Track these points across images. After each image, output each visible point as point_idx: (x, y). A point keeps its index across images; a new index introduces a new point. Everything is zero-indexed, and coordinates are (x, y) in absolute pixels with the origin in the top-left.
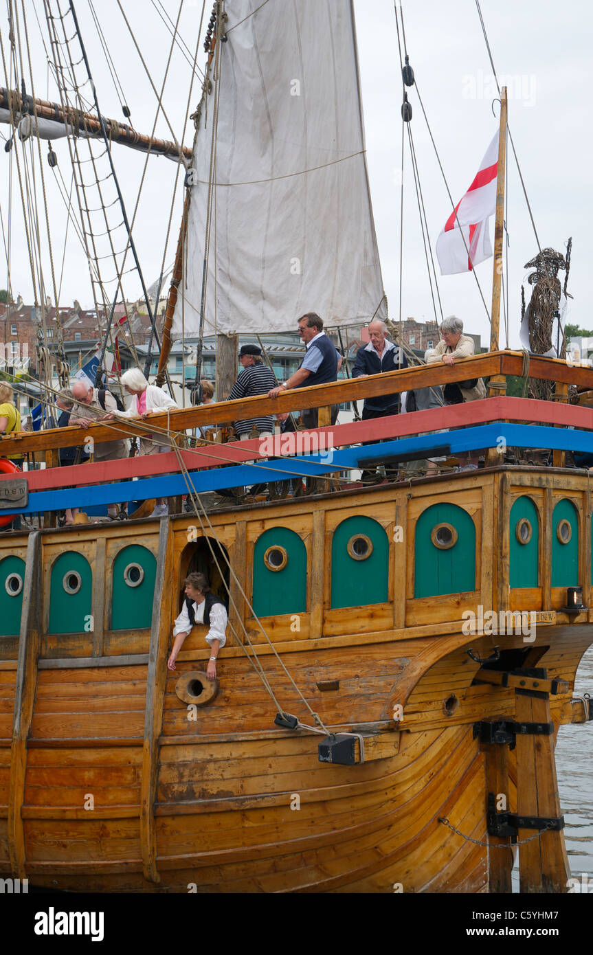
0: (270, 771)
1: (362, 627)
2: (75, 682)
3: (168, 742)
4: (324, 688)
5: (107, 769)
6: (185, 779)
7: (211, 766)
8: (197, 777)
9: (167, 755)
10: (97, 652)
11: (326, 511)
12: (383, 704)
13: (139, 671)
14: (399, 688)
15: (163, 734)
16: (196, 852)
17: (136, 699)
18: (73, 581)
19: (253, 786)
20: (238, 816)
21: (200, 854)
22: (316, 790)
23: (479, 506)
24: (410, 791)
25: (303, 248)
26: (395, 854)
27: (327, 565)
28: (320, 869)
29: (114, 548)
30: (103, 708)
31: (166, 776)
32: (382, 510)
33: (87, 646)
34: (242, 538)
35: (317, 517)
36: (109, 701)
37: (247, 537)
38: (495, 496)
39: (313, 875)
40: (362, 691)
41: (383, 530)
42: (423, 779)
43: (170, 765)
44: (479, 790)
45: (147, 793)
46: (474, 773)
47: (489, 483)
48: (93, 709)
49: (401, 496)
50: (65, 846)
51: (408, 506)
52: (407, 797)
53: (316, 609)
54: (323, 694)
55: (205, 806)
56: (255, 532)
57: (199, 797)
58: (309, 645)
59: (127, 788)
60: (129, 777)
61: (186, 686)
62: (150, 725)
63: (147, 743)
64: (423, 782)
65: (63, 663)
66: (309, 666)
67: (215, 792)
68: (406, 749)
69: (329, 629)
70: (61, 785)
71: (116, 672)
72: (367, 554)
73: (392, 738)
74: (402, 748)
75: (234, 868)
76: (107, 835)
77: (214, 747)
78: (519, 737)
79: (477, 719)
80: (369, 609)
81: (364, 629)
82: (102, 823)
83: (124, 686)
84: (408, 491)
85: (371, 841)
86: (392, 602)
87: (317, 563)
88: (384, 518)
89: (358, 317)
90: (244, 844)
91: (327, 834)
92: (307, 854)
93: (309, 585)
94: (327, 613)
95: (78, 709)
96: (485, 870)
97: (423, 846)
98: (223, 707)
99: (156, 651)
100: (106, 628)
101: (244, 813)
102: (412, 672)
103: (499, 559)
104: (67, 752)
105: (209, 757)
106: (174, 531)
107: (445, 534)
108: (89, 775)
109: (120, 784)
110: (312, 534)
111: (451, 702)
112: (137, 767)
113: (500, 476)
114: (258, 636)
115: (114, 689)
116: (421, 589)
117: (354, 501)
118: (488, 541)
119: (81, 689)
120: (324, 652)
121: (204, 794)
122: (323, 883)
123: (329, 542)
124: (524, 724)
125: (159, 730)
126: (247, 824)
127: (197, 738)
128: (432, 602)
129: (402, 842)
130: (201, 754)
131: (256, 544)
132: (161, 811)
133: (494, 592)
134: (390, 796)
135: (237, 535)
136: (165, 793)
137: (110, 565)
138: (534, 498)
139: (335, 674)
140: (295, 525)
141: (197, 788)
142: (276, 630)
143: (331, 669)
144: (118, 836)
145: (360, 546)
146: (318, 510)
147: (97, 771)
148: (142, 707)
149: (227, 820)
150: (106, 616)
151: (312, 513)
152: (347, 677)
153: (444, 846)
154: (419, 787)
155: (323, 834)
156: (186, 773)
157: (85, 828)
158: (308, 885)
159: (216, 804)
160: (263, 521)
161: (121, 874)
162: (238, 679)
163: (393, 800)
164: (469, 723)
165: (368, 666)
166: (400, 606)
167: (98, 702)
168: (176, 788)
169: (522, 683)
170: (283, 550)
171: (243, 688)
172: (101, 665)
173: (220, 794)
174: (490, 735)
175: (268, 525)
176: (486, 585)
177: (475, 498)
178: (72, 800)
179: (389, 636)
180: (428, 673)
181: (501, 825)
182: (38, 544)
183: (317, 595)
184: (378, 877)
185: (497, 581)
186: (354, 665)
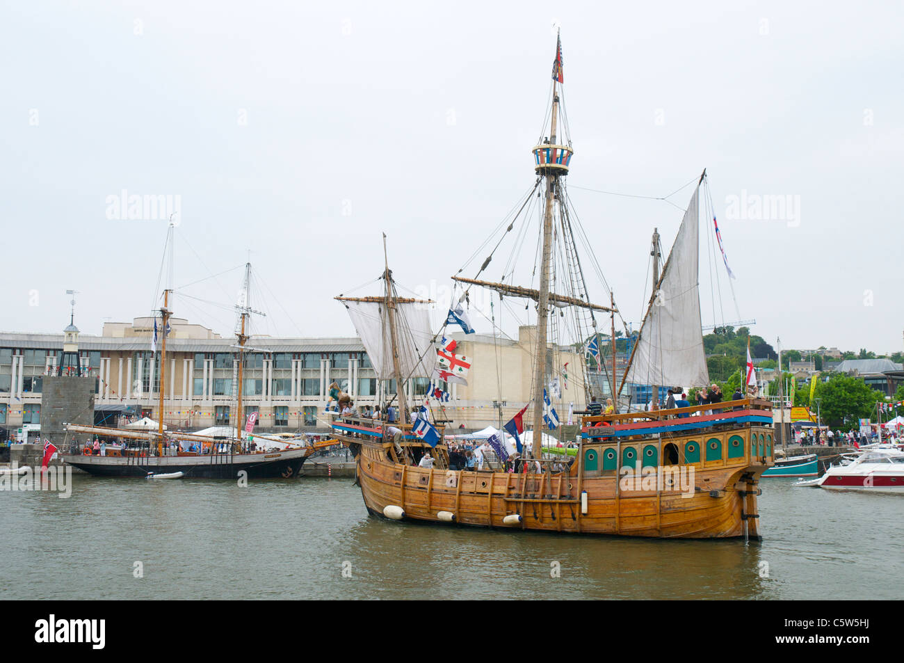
0: (692, 501)
1: (715, 465)
3: (663, 495)
4: (705, 480)
5: (644, 503)
6: (668, 505)
7: (675, 501)
8: (671, 504)
9: (663, 499)
11: (705, 437)
12: (721, 484)
14: (725, 480)
15: (661, 493)
18: (630, 455)
19: (687, 505)
20: (683, 513)
21: (672, 523)
22: (706, 505)
23: (744, 436)
24: (727, 506)
26: (721, 523)
27: (705, 451)
28: (704, 525)
29: (643, 446)
31: (663, 504)
32: (720, 437)
34: (682, 444)
35: (702, 439)
38: (748, 434)
40: (716, 481)
41: (720, 442)
42: (728, 504)
43: (664, 501)
44: (739, 508)
45: (658, 508)
46: (738, 504)
47: (747, 430)
49: (725, 433)
50: (632, 523)
51: (726, 436)
52: (726, 508)
53: (703, 462)
54: (705, 482)
55: (674, 511)
56: (685, 442)
57: (672, 509)
58: (701, 470)
59: (651, 507)
60: (652, 505)
63: (658, 495)
66: (701, 475)
67: (677, 507)
68: (726, 496)
69: (706, 466)
70: (631, 508)
72: (716, 448)
73: (723, 492)
75: (681, 526)
76: (646, 520)
77: (676, 496)
78: (747, 495)
79: (739, 490)
80: (717, 461)
82: (644, 517)
85: (717, 519)
86: (723, 459)
87: (703, 450)
88: (720, 439)
90: (685, 520)
92: (701, 522)
93: (700, 455)
94: (705, 462)
96: (740, 528)
97: (727, 521)
100: (642, 467)
101: (685, 512)
102: (728, 476)
103: (750, 449)
104: (631, 499)
105: (675, 499)
106: (662, 442)
107: (736, 443)
108: (640, 505)
109: (649, 507)
110: (701, 442)
111: (734, 485)
112: (654, 502)
113: (750, 429)
116: (731, 456)
117: (713, 435)
118: (747, 445)
120: (705, 472)
121: (674, 508)
123: (705, 445)
124: (748, 491)
126: (686, 515)
127: (671, 494)
128: (733, 459)
129: (723, 520)
130: (673, 498)
131: (686, 445)
132: (662, 512)
133: (749, 457)
135: (680, 443)
136: (663, 508)
137: (642, 450)
138: (756, 435)
139: (708, 477)
140: (696, 440)
141: (672, 507)
144: (649, 520)
145: (714, 446)
146: (703, 437)
147: (642, 504)
149: (680, 514)
150: (642, 464)
151: (701, 437)
152: (711, 478)
153: (732, 522)
155: (706, 517)
156: (669, 503)
157: (639, 518)
159: (677, 510)
161: (649, 530)
163: (723, 508)
164: (737, 491)
165: (717, 475)
166: (725, 460)
168: (666, 507)
169: (749, 481)
170: (693, 447)
173: (679, 507)
174: (741, 494)
175: (689, 440)
176: (747, 455)
177: (743, 434)
178: (634, 511)
179: (724, 467)
180: (732, 476)
181: (744, 517)
182: (620, 445)
183: (703, 457)
184: (717, 528)
185: (749, 454)
186: (712, 475)
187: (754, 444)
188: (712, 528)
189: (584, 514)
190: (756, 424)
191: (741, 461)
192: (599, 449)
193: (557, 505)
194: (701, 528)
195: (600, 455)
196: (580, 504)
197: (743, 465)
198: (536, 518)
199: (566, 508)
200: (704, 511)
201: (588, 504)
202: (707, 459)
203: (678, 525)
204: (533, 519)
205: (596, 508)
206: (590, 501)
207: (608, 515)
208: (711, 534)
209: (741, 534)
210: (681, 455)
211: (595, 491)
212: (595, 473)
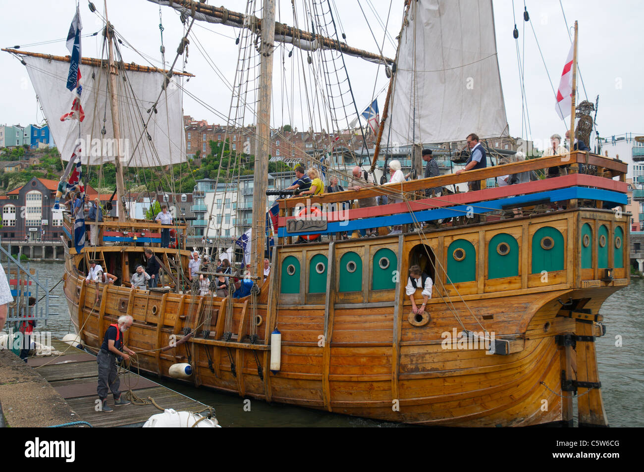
0: (459, 358)
1: (505, 288)
2: (354, 315)
3: (405, 344)
4: (485, 318)
5: (372, 357)
6: (414, 362)
7: (427, 356)
8: (420, 361)
9: (404, 351)
10: (366, 301)
11: (486, 231)
12: (517, 326)
13: (389, 310)
14: (525, 318)
15: (402, 340)
16: (420, 397)
17: (388, 323)
18: (352, 266)
19: (449, 366)
20: (442, 380)
21: (421, 398)
22: (482, 367)
23: (566, 228)
24: (529, 368)
25: (462, 101)
26: (520, 399)
27: (486, 258)
28: (483, 406)
29: (374, 250)
30: (370, 328)
31: (404, 361)
32: (516, 232)
33: (360, 298)
34: (441, 245)
35: (481, 234)
36: (372, 324)
37: (444, 244)
38: (574, 223)
39: (479, 408)
40: (506, 319)
41: (515, 240)
42: (534, 363)
43: (406, 356)
44: (557, 369)
45: (395, 369)
46: (555, 360)
47: (571, 216)
48: (364, 328)
49: (525, 223)
50: (351, 394)
51: (528, 228)
52: (527, 371)
53: (481, 280)
54: (485, 321)
55: (425, 375)
56: (448, 242)
57: (422, 371)
58: (477, 297)
59: (384, 366)
60: (384, 361)
61: (414, 317)
62: (396, 336)
63: (394, 344)
64: (534, 364)
65: (347, 306)
66: (477, 307)
67: (429, 368)
68: (527, 348)
69: (487, 289)
70: (349, 365)
71: (376, 310)
72: (507, 252)
73: (520, 342)
74: (525, 348)
75: (438, 405)
76: (373, 389)
77: (428, 347)
78: (577, 343)
79: (556, 334)
80: (508, 279)
81: (505, 289)
82: (370, 383)
83: (380, 317)
84: (528, 221)
85: (508, 393)
86: (520, 276)
87: (482, 256)
88: (516, 234)
89: (493, 135)
90: (444, 394)
91: (487, 389)
92: (476, 399)
93: (477, 267)
94: (486, 281)
95: (356, 328)
96: (560, 407)
97: (533, 395)
98: (432, 327)
99: (398, 300)
100: (370, 289)
101: (445, 379)
102: (532, 310)
103: (577, 254)
104: (352, 349)
105: (426, 352)
106: (406, 241)
107: (548, 243)
108: (364, 360)
109: (379, 365)
110: (479, 242)
111: (547, 325)
112: (388, 357)
113: (577, 213)
114: (451, 293)
115: (375, 320)
117: (501, 226)
118: (571, 246)
119: (358, 319)
120: (485, 300)
121: (424, 369)
122: (483, 413)
123: (487, 246)
124: (580, 336)
125: (400, 339)
126: (446, 384)
127: (420, 342)
128: (541, 275)
129: (523, 393)
130: (422, 350)
131: (449, 247)
132: (402, 377)
133: (574, 270)
134: (519, 370)
135: (439, 243)
136: (403, 369)
137: (372, 258)
138: (591, 225)
139: (491, 311)
140: (469, 238)
141: (420, 367)
142: (460, 289)
143: (489, 309)
144: (379, 389)
145: (503, 248)
146: (481, 231)
147: (367, 358)
148: (392, 327)
149: (435, 382)
150: (370, 283)
151: (478, 232)
152: (497, 313)
153: (542, 395)
154: (532, 366)
155: (485, 389)
156: (415, 359)
157: (362, 385)
158: (476, 413)
159: (431, 374)
160: (452, 236)
161: (380, 408)
162: (440, 313)
163: (520, 373)
164: (553, 336)
165: (509, 307)
166: (525, 278)
167: (367, 325)
168: (409, 366)
169: (579, 316)
170: (463, 250)
171: (443, 318)
172: (368, 307)
173: (432, 370)
174: (563, 342)
175: (455, 238)
176: (570, 267)
177: (564, 224)
178: (354, 373)
179: (519, 292)
180: (539, 310)
181: (569, 385)
182: (334, 248)
183: (481, 272)
184: (511, 410)
185: (576, 265)
186: (501, 307)
187: (587, 243)
188: (499, 410)
189: (274, 372)
190: (591, 203)
191: (558, 280)
192: (303, 255)
193: (237, 351)
194: (478, 411)
195: (304, 265)
196: (269, 351)
197: (563, 287)
198: (213, 371)
199: (251, 359)
200: (482, 378)
201: (283, 353)
202: (489, 276)
203: (431, 403)
204: (209, 371)
205: (294, 360)
206: (287, 348)
207: (311, 375)
208: (498, 422)
209: (560, 418)
210: (439, 268)
211: (294, 331)
212: (296, 298)
